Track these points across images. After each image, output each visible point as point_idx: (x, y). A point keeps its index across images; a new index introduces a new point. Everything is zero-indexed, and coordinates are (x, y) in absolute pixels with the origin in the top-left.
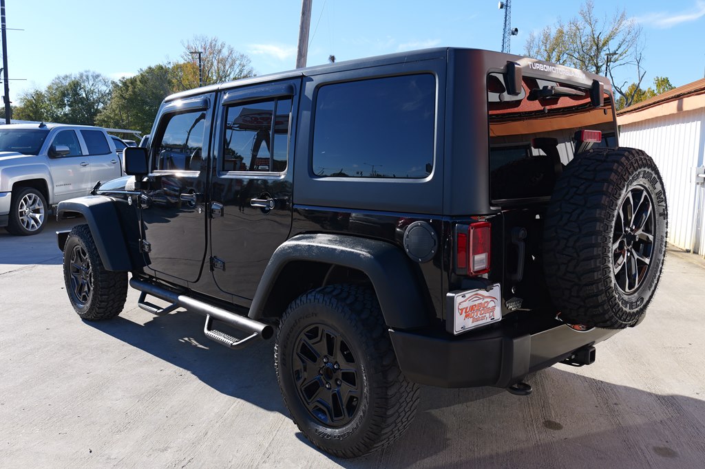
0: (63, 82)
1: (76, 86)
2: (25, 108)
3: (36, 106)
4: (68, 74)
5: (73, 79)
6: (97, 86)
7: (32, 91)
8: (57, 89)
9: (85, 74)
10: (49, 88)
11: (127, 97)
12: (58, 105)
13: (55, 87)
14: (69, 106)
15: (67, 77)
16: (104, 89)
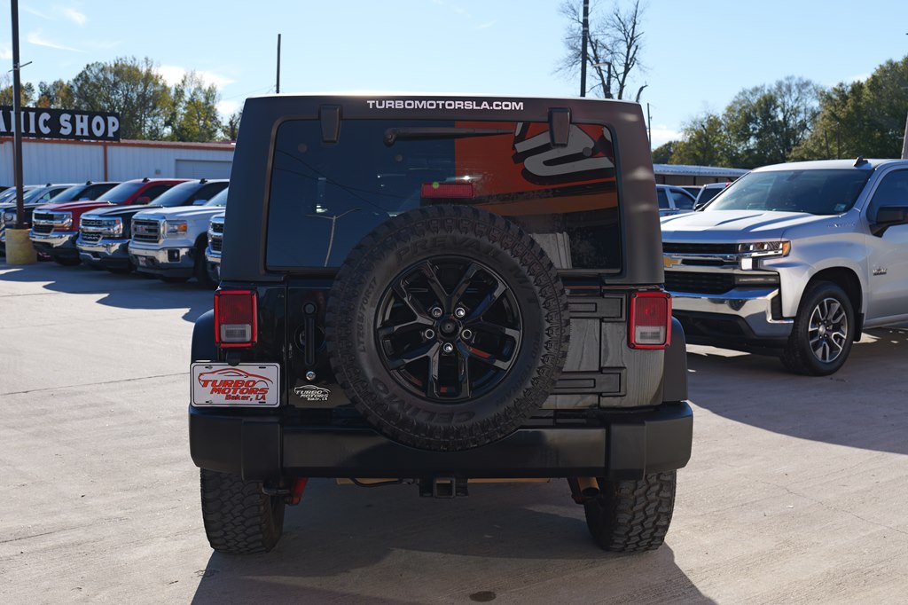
0: (751, 98)
1: (769, 102)
2: (689, 144)
3: (707, 139)
4: (759, 86)
5: (766, 92)
6: (804, 101)
7: (702, 116)
8: (740, 110)
9: (786, 82)
10: (730, 109)
11: (842, 116)
12: (739, 136)
13: (738, 107)
14: (758, 136)
15: (757, 89)
16: (815, 104)
